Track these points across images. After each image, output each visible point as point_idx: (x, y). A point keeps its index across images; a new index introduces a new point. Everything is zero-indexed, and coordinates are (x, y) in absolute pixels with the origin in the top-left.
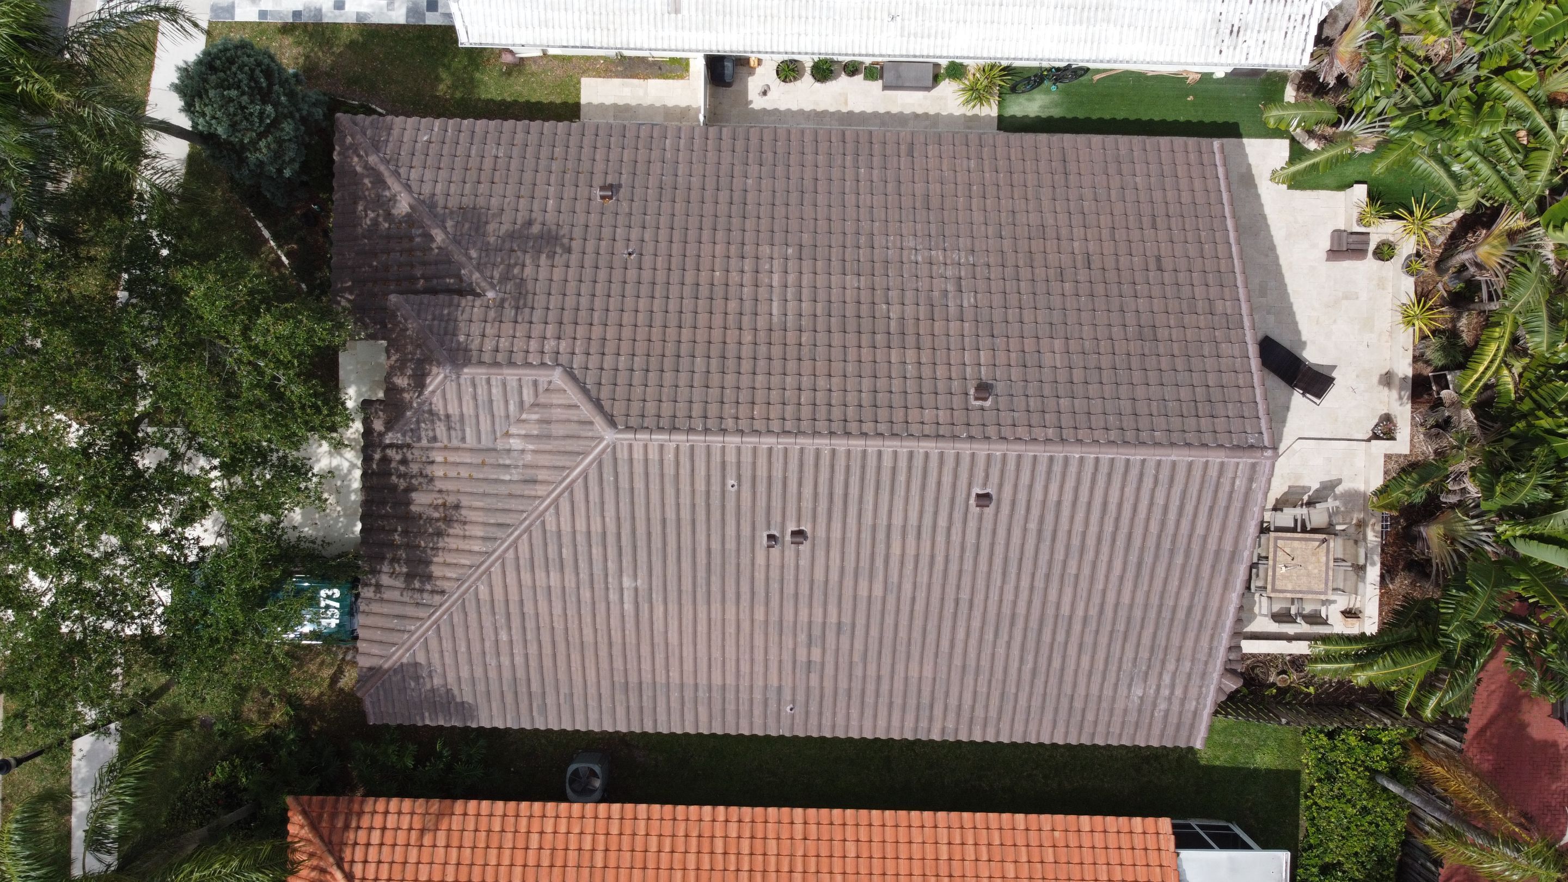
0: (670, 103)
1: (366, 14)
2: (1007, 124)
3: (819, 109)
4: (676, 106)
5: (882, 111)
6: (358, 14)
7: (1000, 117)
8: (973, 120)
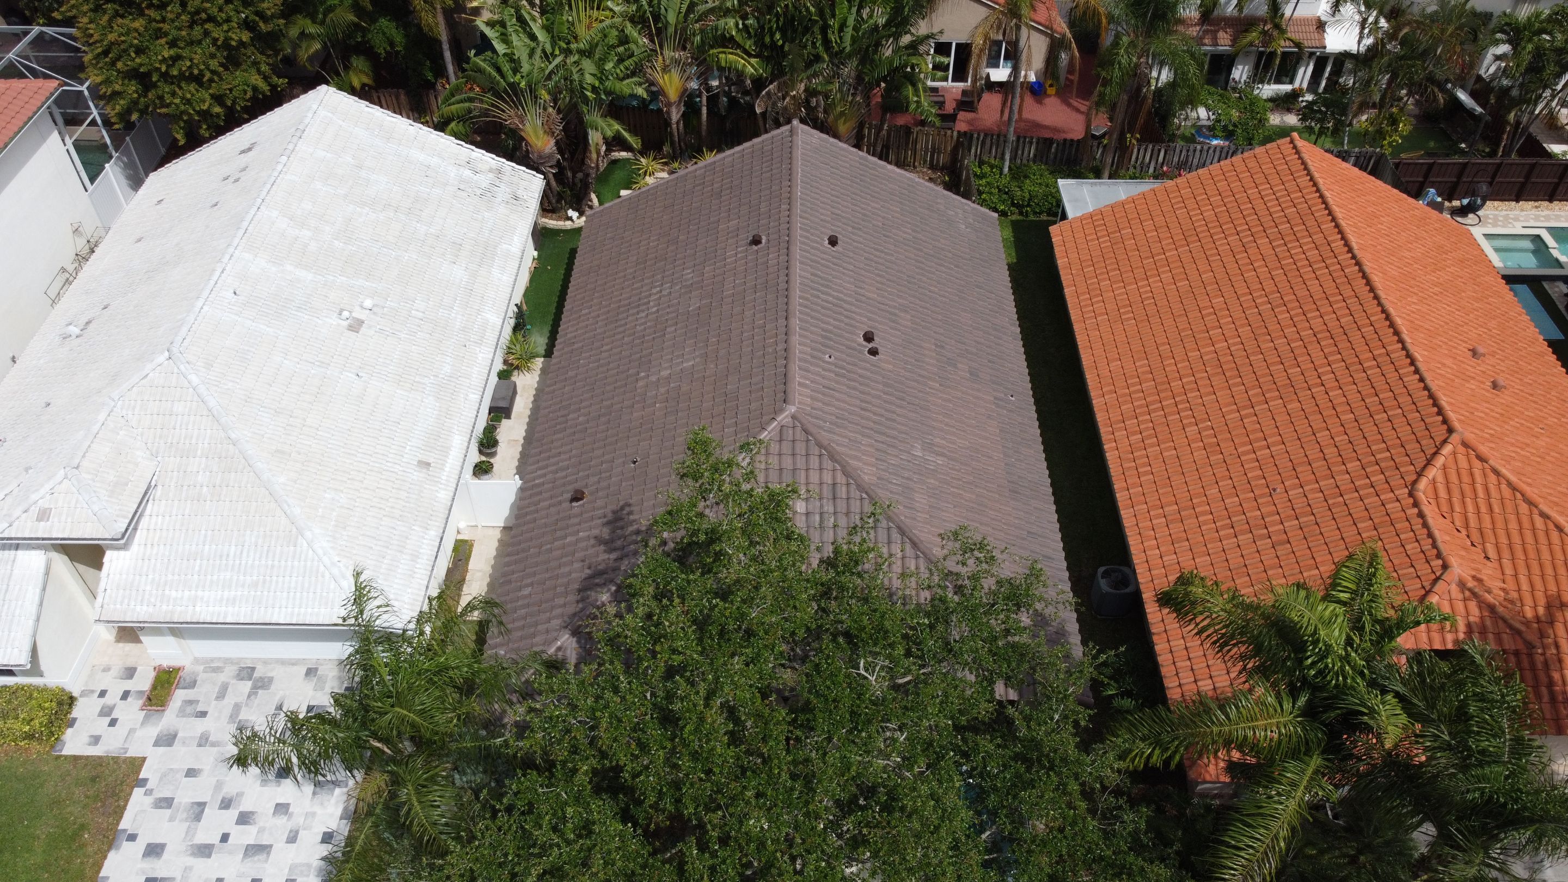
0: (494, 553)
1: (345, 809)
2: (548, 354)
3: (518, 456)
4: (497, 549)
5: (527, 420)
6: (341, 818)
7: (545, 356)
8: (544, 371)
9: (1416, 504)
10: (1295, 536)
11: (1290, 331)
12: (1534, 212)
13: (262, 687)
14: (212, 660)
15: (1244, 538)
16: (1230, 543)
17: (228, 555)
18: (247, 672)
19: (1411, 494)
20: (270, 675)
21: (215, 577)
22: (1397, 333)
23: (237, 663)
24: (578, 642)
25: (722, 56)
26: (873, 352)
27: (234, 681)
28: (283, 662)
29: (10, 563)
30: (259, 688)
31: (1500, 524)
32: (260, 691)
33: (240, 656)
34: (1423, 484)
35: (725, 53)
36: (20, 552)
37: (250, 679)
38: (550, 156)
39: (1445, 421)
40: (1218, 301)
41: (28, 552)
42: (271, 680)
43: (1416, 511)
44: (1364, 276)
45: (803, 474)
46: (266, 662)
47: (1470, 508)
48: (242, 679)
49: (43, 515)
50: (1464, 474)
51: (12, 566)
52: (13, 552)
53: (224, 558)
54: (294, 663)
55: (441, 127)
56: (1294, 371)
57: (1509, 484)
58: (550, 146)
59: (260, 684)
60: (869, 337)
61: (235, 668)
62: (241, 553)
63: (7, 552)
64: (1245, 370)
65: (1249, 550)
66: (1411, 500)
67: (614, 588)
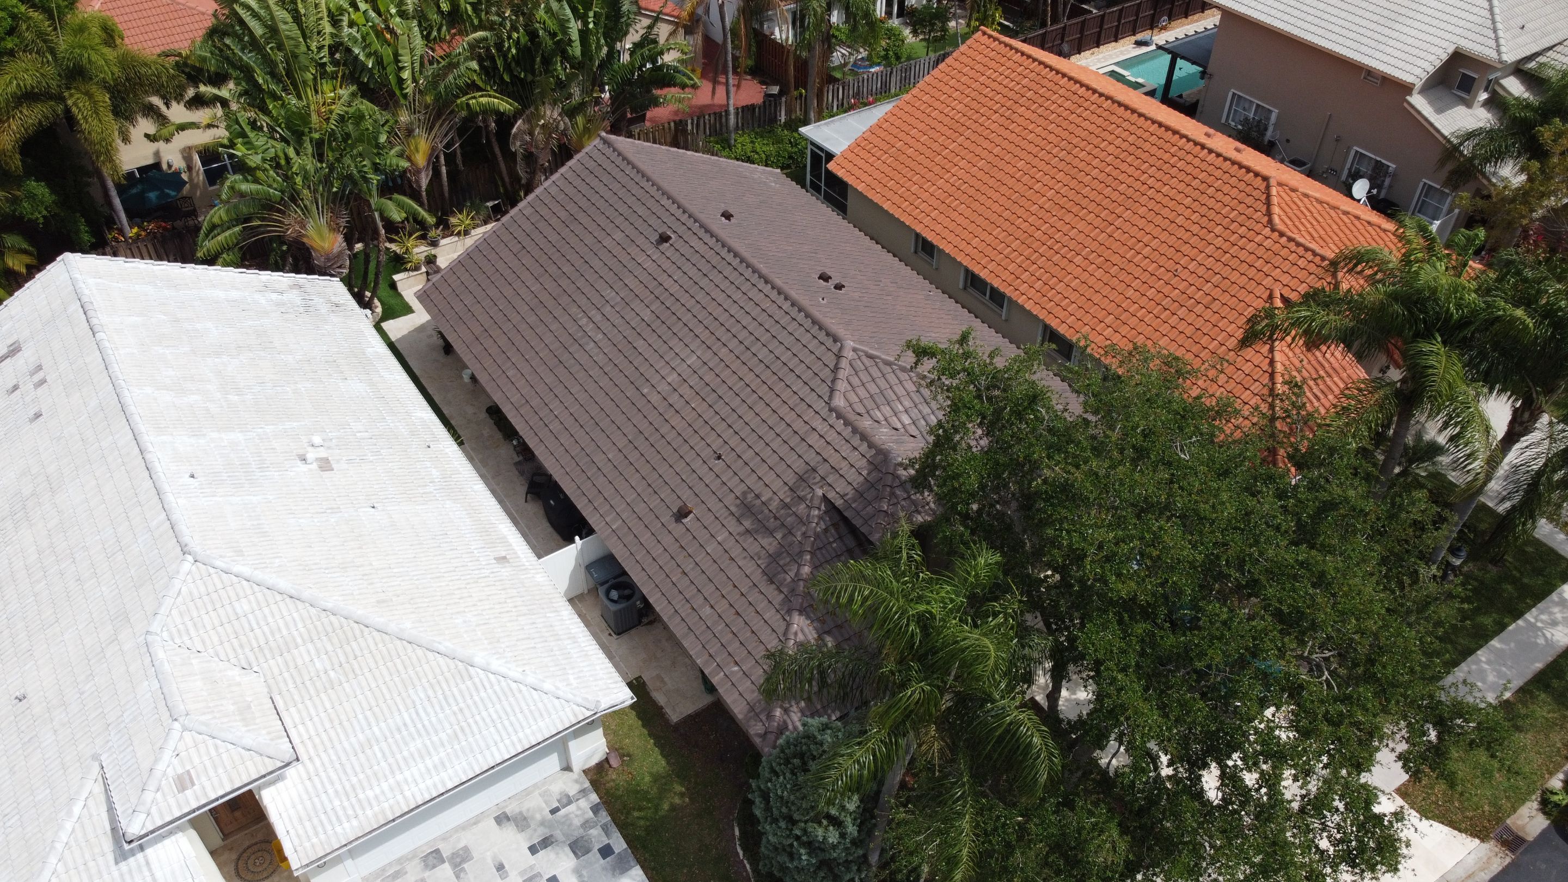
9: (1282, 234)
10: (1216, 293)
11: (1095, 162)
12: (1093, 57)
13: (464, 860)
14: (383, 870)
15: (1182, 312)
16: (1173, 320)
17: (405, 724)
18: (434, 858)
19: (1273, 230)
20: (461, 845)
21: (406, 753)
22: (1175, 132)
23: (414, 857)
24: (808, 617)
25: (472, 102)
26: (839, 287)
27: (427, 874)
28: (463, 827)
29: (145, 869)
30: (460, 864)
31: (1328, 229)
32: (465, 866)
33: (412, 847)
34: (1276, 220)
35: (474, 98)
36: (149, 851)
37: (443, 862)
38: (340, 254)
39: (1257, 174)
40: (1021, 164)
41: (159, 845)
42: (466, 849)
43: (1284, 239)
44: (1120, 104)
45: (890, 391)
46: (444, 838)
47: (1308, 226)
48: (434, 867)
49: (183, 782)
50: (1290, 203)
51: (150, 870)
52: (140, 856)
53: (403, 729)
54: (476, 821)
55: (210, 261)
56: (1122, 188)
57: (1317, 200)
58: (337, 244)
59: (458, 860)
60: (825, 278)
61: (417, 861)
62: (417, 714)
63: (131, 860)
64: (1085, 202)
65: (1191, 318)
66: (1276, 234)
67: (808, 557)
